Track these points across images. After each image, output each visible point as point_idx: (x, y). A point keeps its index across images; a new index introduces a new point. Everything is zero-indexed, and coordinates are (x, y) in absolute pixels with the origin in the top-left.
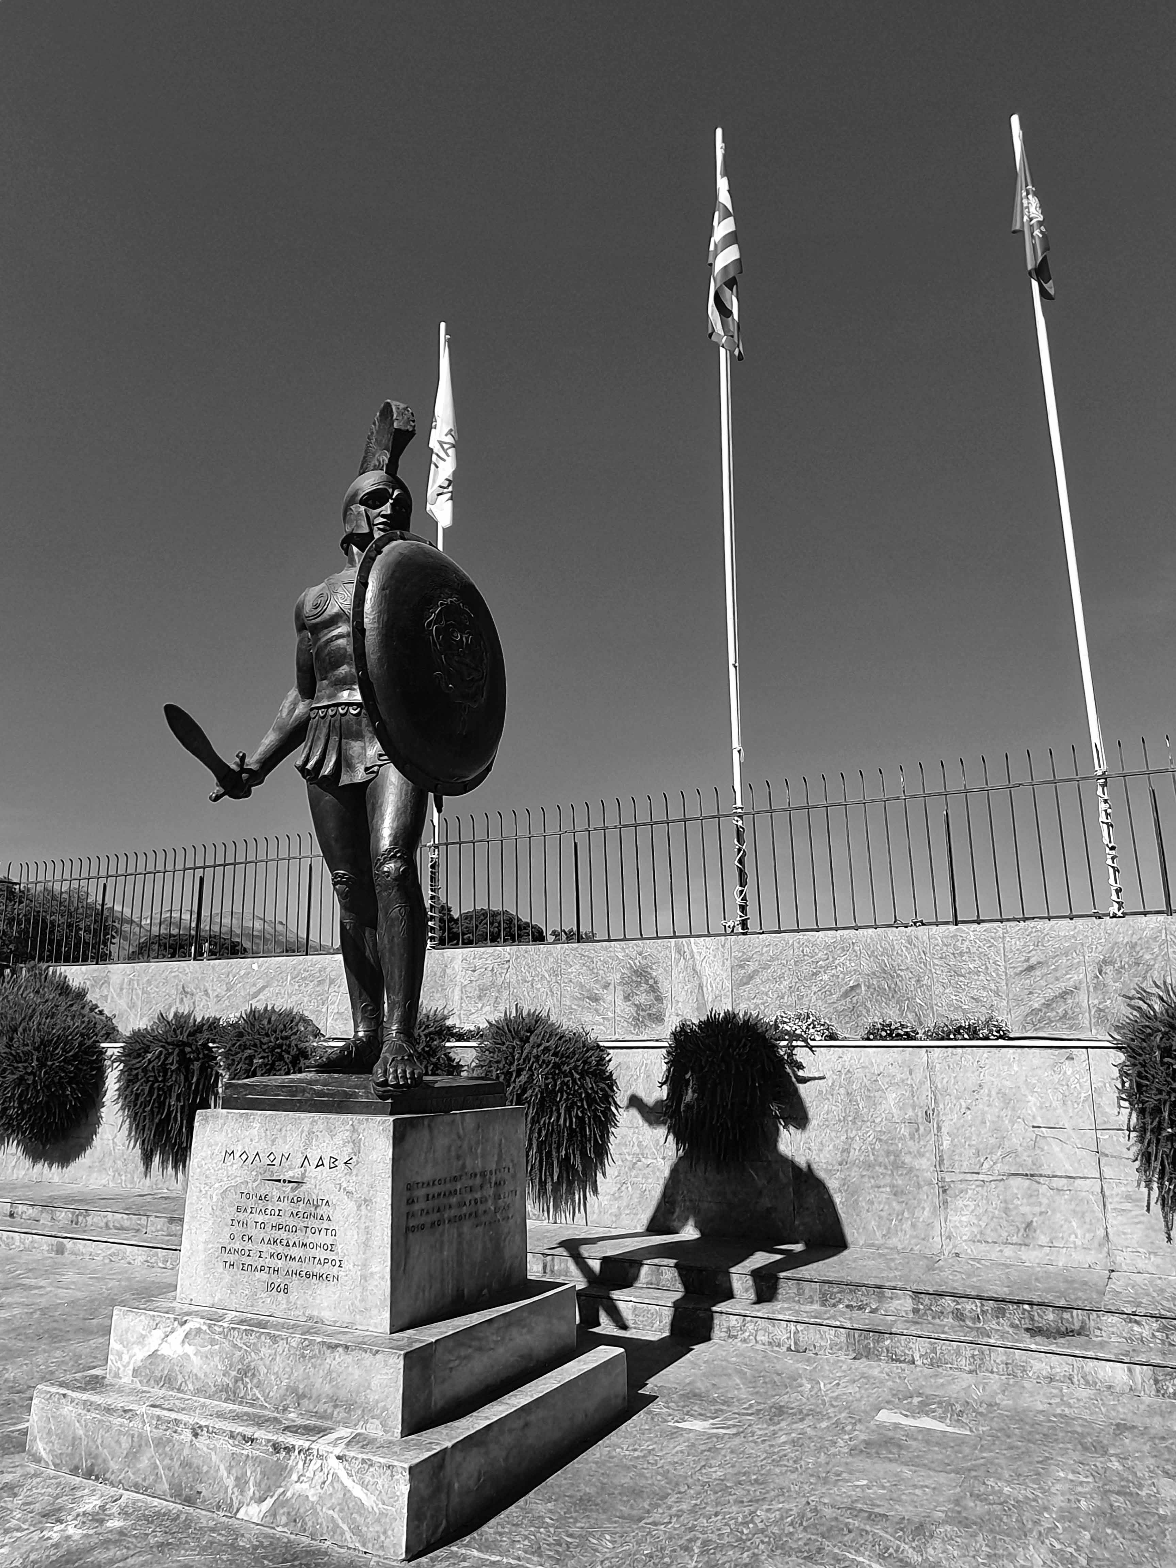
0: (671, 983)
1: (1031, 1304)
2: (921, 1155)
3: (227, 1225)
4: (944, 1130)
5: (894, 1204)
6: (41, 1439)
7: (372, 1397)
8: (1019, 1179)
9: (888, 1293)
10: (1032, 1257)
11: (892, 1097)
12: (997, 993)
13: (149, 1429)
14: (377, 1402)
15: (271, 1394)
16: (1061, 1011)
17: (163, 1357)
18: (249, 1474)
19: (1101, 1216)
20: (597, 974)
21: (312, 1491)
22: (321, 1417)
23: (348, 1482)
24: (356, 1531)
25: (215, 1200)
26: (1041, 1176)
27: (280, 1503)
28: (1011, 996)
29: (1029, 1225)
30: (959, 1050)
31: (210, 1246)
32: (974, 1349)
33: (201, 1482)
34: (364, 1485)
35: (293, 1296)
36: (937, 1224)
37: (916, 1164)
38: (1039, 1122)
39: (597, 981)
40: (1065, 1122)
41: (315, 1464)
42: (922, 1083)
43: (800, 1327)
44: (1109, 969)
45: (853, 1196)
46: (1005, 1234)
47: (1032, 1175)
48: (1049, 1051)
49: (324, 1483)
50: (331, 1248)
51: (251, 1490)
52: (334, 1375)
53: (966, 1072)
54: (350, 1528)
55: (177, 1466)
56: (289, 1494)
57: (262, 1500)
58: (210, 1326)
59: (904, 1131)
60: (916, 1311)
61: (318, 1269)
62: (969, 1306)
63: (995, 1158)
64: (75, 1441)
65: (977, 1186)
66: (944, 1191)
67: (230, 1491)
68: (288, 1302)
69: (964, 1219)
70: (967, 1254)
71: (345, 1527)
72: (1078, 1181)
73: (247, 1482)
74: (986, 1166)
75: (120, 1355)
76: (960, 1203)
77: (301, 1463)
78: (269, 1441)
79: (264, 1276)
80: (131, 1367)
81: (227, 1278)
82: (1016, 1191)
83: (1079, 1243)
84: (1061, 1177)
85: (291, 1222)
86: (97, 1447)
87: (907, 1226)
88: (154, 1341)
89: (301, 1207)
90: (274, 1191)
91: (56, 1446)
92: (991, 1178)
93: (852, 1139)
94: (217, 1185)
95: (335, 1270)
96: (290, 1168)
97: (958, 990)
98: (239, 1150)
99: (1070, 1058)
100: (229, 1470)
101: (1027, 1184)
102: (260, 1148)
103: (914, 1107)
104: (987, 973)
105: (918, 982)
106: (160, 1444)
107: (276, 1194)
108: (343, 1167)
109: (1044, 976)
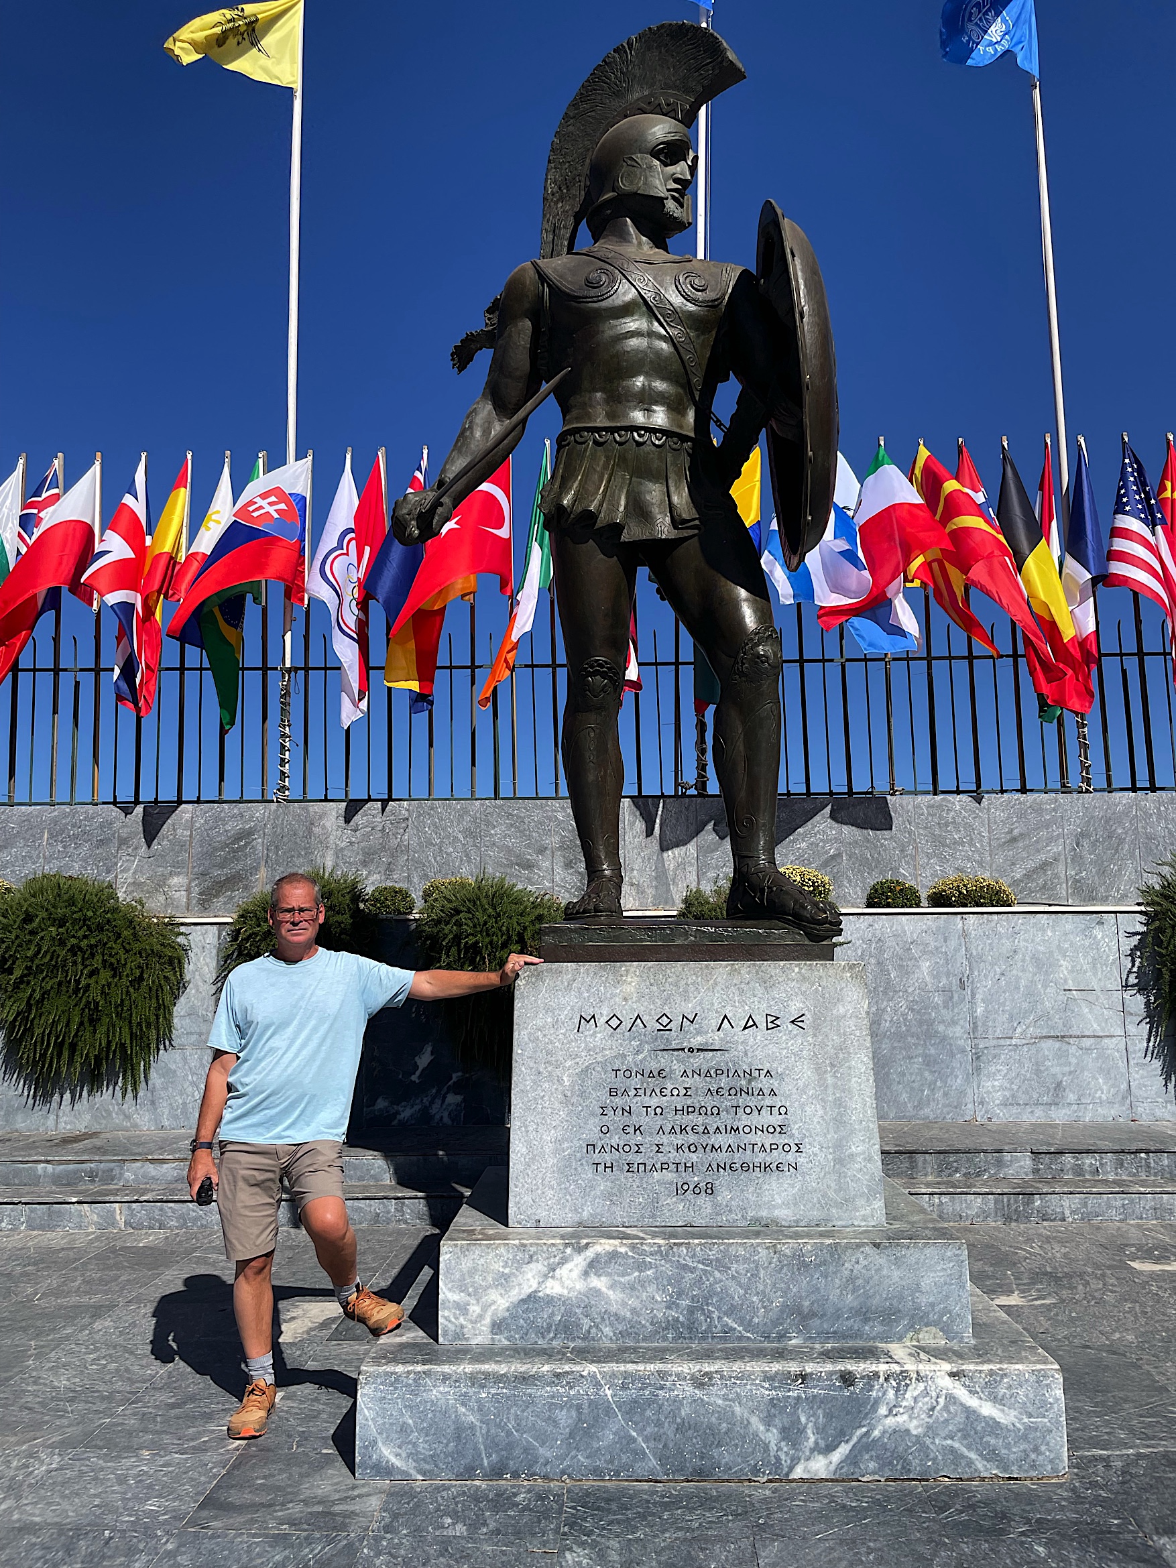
2: (954, 1023)
3: (593, 1114)
4: (979, 997)
5: (927, 1074)
7: (923, 1300)
8: (1050, 1041)
10: (1060, 1115)
11: (925, 965)
12: (980, 863)
13: (609, 1393)
15: (756, 1320)
16: (1041, 881)
17: (550, 1300)
18: (803, 1420)
19: (1124, 1071)
20: (530, 837)
21: (915, 1422)
22: (844, 1337)
23: (973, 1402)
24: (992, 1455)
25: (567, 1083)
26: (1071, 1037)
27: (865, 1446)
28: (994, 867)
29: (1059, 1084)
30: (995, 917)
31: (565, 1145)
33: (719, 1445)
34: (995, 1399)
35: (724, 1196)
36: (970, 1092)
37: (950, 1032)
38: (1070, 985)
40: (1094, 984)
41: (916, 1389)
42: (957, 950)
44: (1085, 843)
45: (883, 1068)
46: (1035, 1096)
47: (1063, 1037)
48: (1081, 916)
49: (933, 1409)
50: (782, 1129)
51: (812, 1438)
53: (1000, 939)
54: (981, 1455)
55: (670, 1433)
56: (876, 1433)
57: (829, 1449)
58: (633, 1247)
59: (938, 999)
60: (1036, 1171)
61: (760, 1157)
62: (1088, 1160)
63: (1027, 1022)
64: (461, 1433)
65: (1010, 1051)
66: (978, 1058)
67: (773, 1447)
68: (715, 1205)
69: (996, 1083)
70: (999, 1117)
71: (973, 1455)
72: (1106, 1040)
73: (802, 1431)
74: (1019, 1030)
75: (463, 1309)
76: (993, 1069)
77: (891, 1394)
78: (831, 1373)
79: (669, 1176)
80: (487, 1320)
81: (602, 1185)
82: (1046, 1053)
83: (1104, 1097)
84: (1088, 1037)
85: (709, 1102)
86: (509, 1434)
87: (939, 1095)
88: (529, 1280)
89: (724, 1081)
90: (675, 1064)
91: (422, 1446)
92: (1024, 1041)
93: (884, 1010)
94: (569, 1063)
95: (790, 1157)
96: (699, 1032)
97: (942, 860)
98: (603, 1014)
99: (1101, 923)
100: (768, 1421)
101: (1057, 1044)
102: (641, 1010)
103: (948, 974)
104: (971, 843)
105: (902, 851)
106: (632, 1408)
107: (678, 1068)
108: (791, 1026)
109: (1026, 849)
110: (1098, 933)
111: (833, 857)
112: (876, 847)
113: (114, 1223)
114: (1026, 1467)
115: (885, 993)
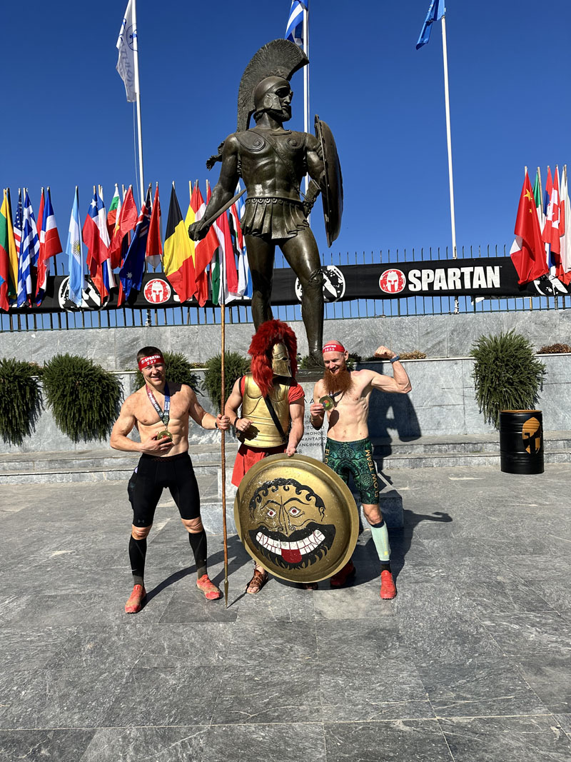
2: (402, 402)
8: (436, 407)
9: (415, 446)
10: (439, 433)
12: (415, 343)
16: (438, 349)
19: (463, 417)
26: (444, 405)
28: (420, 344)
29: (439, 423)
30: (417, 363)
36: (407, 426)
38: (444, 387)
40: (453, 386)
46: (431, 426)
47: (441, 405)
48: (449, 361)
53: (419, 370)
60: (425, 451)
61: (316, 442)
65: (421, 411)
66: (410, 414)
72: (457, 406)
74: (425, 404)
82: (435, 411)
83: (455, 427)
84: (450, 405)
91: (215, 525)
92: (427, 408)
97: (401, 342)
99: (456, 364)
101: (439, 408)
104: (412, 336)
105: (386, 339)
109: (432, 336)
111: (360, 342)
112: (376, 337)
113: (103, 479)
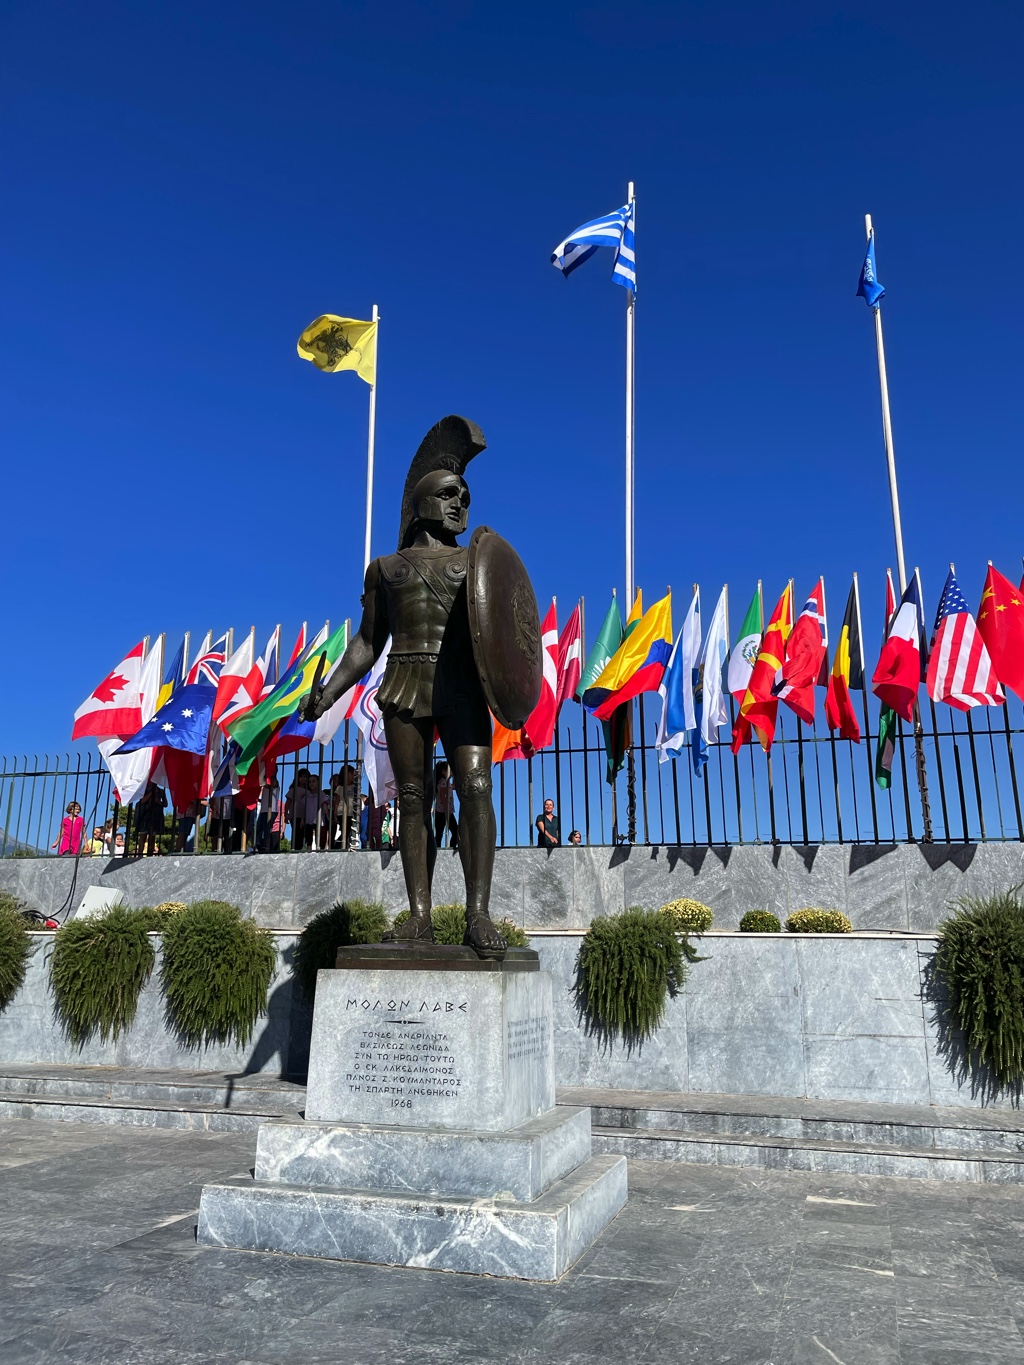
0: (573, 884)
1: (891, 1124)
2: (790, 1021)
3: (351, 1057)
4: (809, 1002)
5: (769, 1060)
6: (213, 1225)
7: (504, 1176)
8: (865, 1038)
9: (784, 1121)
10: (873, 1098)
11: (768, 976)
12: (838, 898)
13: (319, 1209)
14: (509, 1178)
15: (414, 1179)
16: (886, 913)
17: (310, 1160)
18: (416, 1233)
19: (924, 1064)
20: (509, 875)
21: (474, 1240)
22: (461, 1193)
23: (505, 1231)
24: (514, 1265)
25: (339, 1039)
26: (881, 1036)
27: (446, 1252)
28: (849, 901)
29: (872, 1073)
30: (821, 941)
31: (336, 1074)
32: (855, 1157)
33: (372, 1243)
34: (518, 1231)
35: (417, 1109)
36: (802, 1075)
37: (786, 1028)
38: (880, 995)
39: (507, 882)
40: (899, 995)
41: (475, 1221)
42: (792, 966)
43: (723, 1147)
44: (923, 882)
45: (736, 1053)
46: (853, 1081)
47: (875, 1036)
48: (889, 941)
49: (484, 1233)
50: (450, 1071)
51: (419, 1244)
52: (471, 1161)
53: (825, 958)
54: (508, 1263)
55: (348, 1234)
56: (453, 1245)
57: (428, 1251)
58: (354, 1133)
59: (777, 1003)
60: (805, 1133)
61: (438, 1087)
62: (845, 1128)
63: (847, 1022)
64: (247, 1223)
65: (833, 1045)
66: (808, 1049)
67: (399, 1247)
68: (412, 1114)
69: (822, 1070)
70: (824, 1096)
71: (504, 1263)
72: (909, 1040)
73: (414, 1240)
74: (840, 1029)
75: (267, 1161)
76: (820, 1058)
77: (462, 1222)
78: (432, 1208)
79: (388, 1095)
80: (278, 1169)
81: (353, 1099)
82: (862, 1047)
83: (908, 1085)
84: (895, 1036)
85: (412, 1053)
86: (269, 1227)
87: (778, 1076)
88: (300, 1148)
89: (421, 1041)
90: (396, 1030)
91: (228, 1229)
92: (844, 1038)
93: (736, 1010)
94: (341, 1027)
95: (454, 1088)
96: (410, 1012)
97: (808, 895)
98: (361, 998)
99: (904, 947)
100: (397, 1232)
101: (870, 1041)
102: (380, 998)
103: (785, 984)
104: (831, 882)
105: (777, 888)
106: (331, 1219)
107: (397, 1032)
108: (459, 1010)
109: (874, 886)
110: (902, 955)
111: (725, 892)
112: (757, 884)
113: (202, 1126)
114: (532, 1273)
115: (737, 996)
